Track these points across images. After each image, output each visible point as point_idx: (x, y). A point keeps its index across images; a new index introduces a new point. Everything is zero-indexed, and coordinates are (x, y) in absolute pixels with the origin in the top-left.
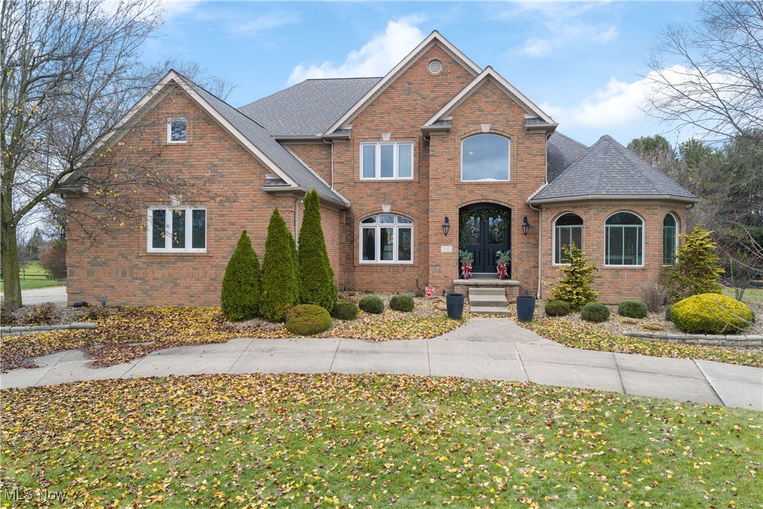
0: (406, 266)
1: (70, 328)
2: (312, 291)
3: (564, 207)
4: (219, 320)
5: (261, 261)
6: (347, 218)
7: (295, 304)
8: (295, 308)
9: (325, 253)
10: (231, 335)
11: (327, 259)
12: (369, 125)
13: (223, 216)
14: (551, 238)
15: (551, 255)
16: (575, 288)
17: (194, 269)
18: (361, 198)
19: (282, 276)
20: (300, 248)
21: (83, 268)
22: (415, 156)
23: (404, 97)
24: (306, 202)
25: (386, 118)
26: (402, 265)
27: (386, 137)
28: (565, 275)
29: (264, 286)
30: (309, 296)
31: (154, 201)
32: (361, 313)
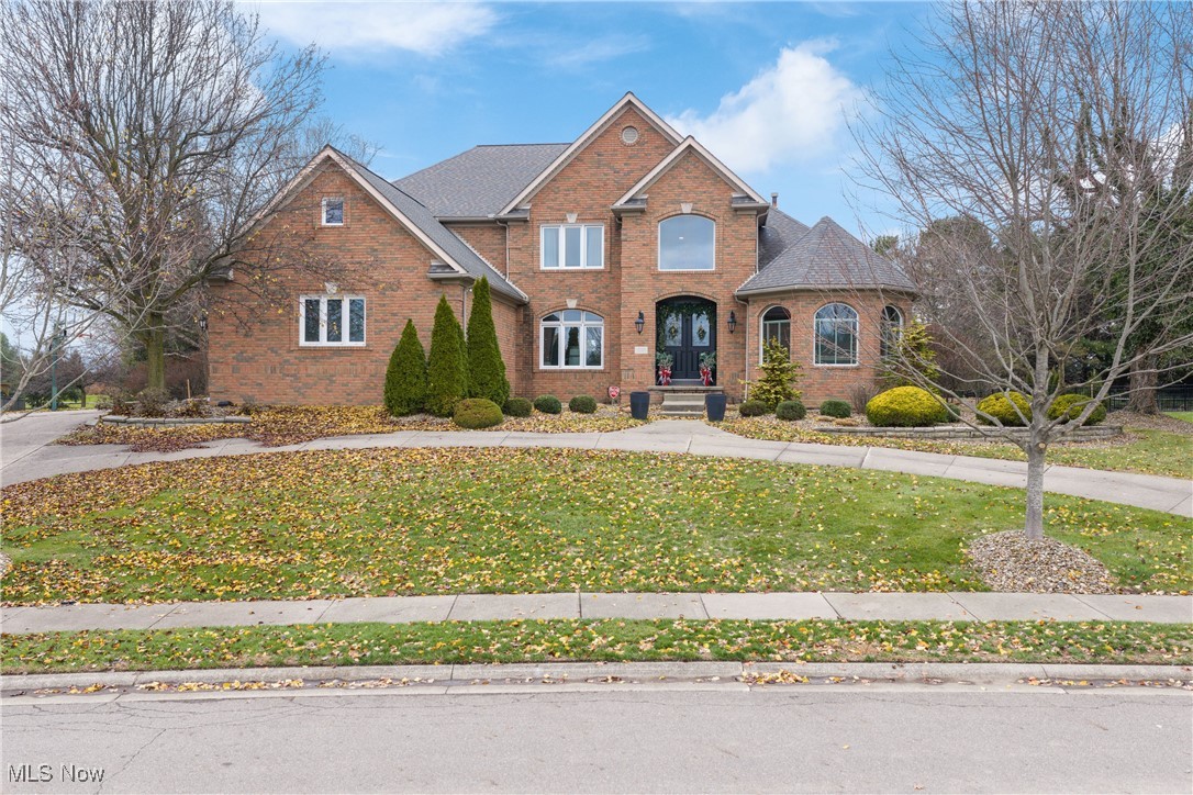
0: (595, 372)
1: (225, 422)
2: (482, 384)
3: (772, 299)
4: (382, 416)
5: (427, 355)
6: (525, 315)
7: (464, 398)
8: (464, 401)
9: (496, 345)
10: (396, 428)
11: (498, 351)
12: (552, 204)
13: (384, 305)
14: (758, 335)
15: (758, 354)
16: (774, 386)
17: (352, 364)
18: (542, 291)
19: (450, 368)
20: (469, 339)
21: (228, 364)
22: (606, 240)
23: (592, 171)
24: (475, 289)
25: (572, 196)
26: (590, 371)
27: (572, 218)
28: (764, 373)
29: (430, 378)
30: (479, 390)
31: (306, 291)
32: (535, 412)
